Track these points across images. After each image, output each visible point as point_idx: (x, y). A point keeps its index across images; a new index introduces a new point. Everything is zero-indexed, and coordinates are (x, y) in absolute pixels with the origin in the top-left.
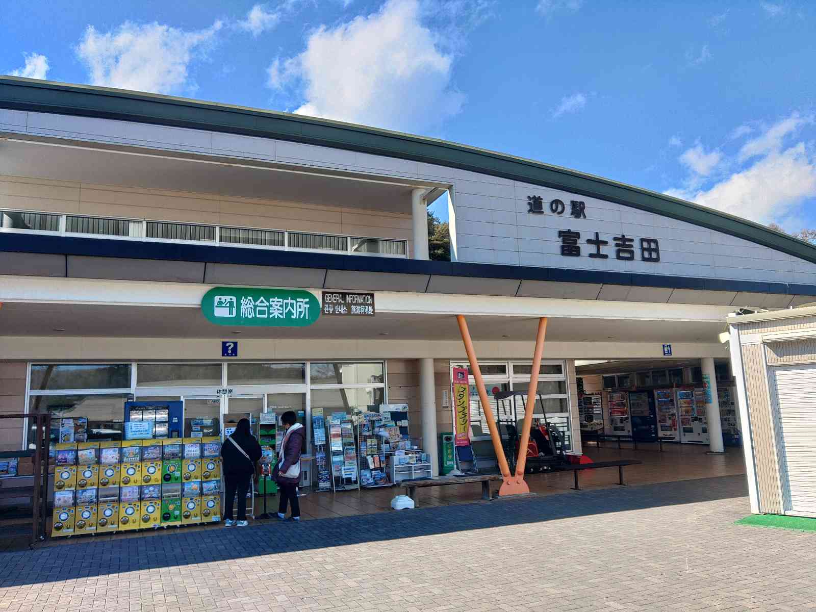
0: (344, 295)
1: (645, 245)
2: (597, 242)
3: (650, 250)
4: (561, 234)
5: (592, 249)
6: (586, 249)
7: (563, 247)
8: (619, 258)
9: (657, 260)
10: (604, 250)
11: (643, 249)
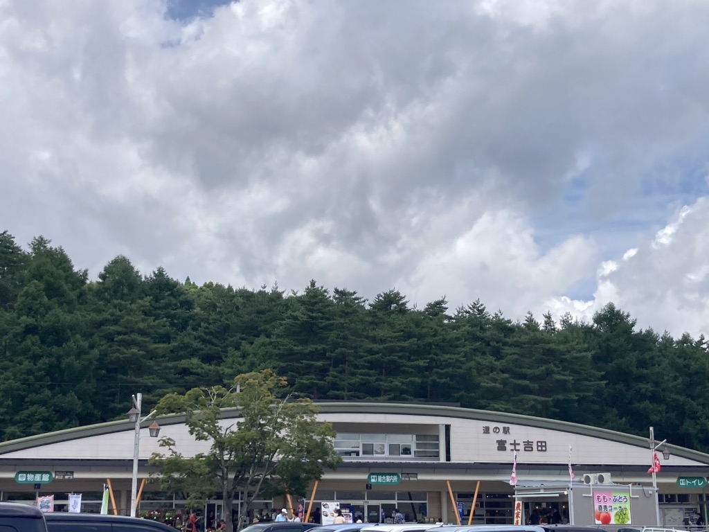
0: (408, 474)
1: (539, 444)
2: (515, 444)
3: (542, 446)
4: (498, 441)
5: (513, 447)
6: (509, 447)
7: (498, 447)
8: (525, 450)
9: (545, 450)
10: (517, 447)
11: (538, 446)
